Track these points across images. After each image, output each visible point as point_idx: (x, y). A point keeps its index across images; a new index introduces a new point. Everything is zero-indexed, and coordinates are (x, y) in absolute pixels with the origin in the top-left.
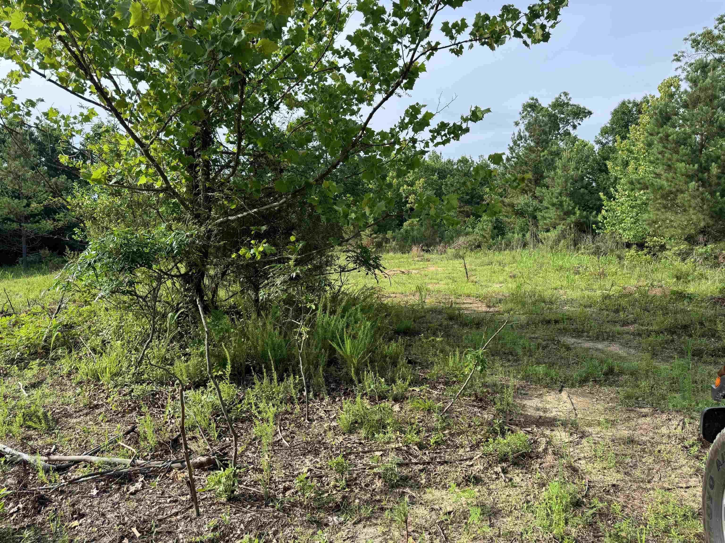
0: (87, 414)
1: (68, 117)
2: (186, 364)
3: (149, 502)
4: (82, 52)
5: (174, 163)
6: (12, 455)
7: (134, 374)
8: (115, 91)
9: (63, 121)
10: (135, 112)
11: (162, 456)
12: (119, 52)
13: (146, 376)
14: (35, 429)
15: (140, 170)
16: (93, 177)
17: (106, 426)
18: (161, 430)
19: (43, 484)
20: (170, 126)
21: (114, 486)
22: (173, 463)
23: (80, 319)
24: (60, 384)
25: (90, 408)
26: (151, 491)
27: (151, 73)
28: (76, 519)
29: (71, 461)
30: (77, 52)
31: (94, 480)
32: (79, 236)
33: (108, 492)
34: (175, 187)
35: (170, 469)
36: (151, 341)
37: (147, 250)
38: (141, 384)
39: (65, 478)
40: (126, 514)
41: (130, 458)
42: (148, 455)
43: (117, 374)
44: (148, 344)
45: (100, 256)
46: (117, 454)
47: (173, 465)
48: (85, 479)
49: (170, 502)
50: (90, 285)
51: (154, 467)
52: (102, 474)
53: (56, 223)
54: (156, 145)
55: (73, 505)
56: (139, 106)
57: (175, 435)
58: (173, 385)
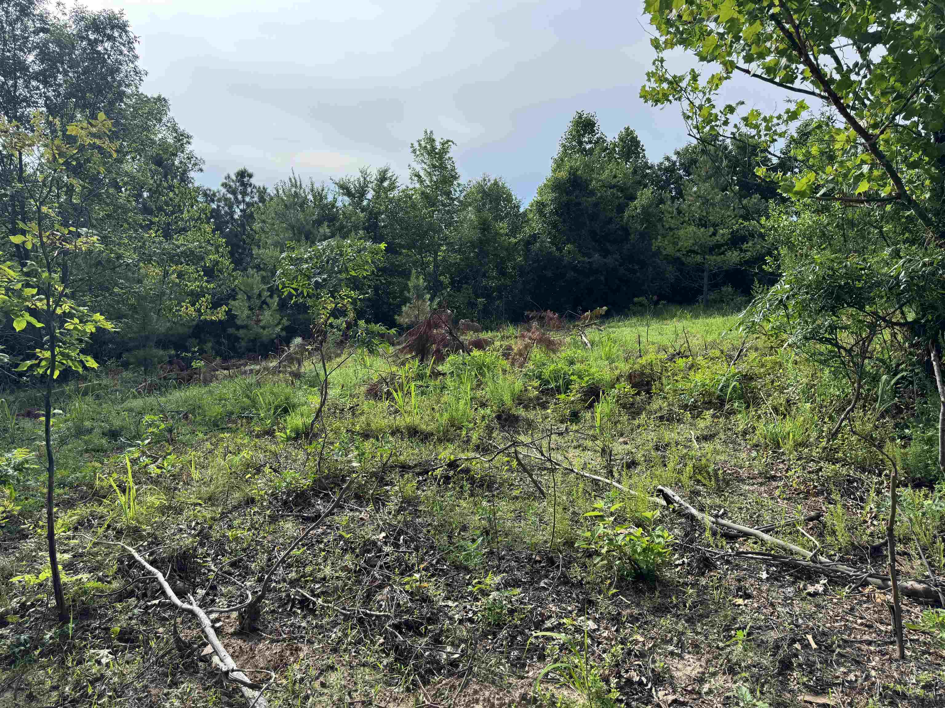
0: (761, 484)
1: (772, 117)
2: (902, 451)
3: (831, 613)
4: (797, 28)
5: (915, 157)
6: (681, 505)
7: (825, 448)
8: (835, 68)
9: (764, 124)
10: (861, 94)
11: (855, 563)
12: (847, 13)
13: (840, 455)
14: (704, 485)
15: (862, 173)
16: (796, 189)
17: (783, 504)
18: (857, 529)
19: (709, 546)
20: (916, 102)
21: (788, 578)
22: (871, 576)
23: (762, 370)
24: (734, 442)
25: (766, 478)
26: (835, 601)
27: (893, 29)
28: (741, 597)
29: (740, 531)
30: (792, 30)
31: (764, 561)
32: (771, 266)
33: (780, 581)
34: (913, 192)
35: (865, 584)
36: (852, 410)
37: (859, 285)
38: (833, 464)
39: (733, 549)
40: (800, 615)
41: (811, 551)
42: (835, 555)
43: (803, 444)
44: (848, 412)
45: (795, 290)
46: (794, 541)
47: (869, 579)
48: (754, 556)
49: (862, 624)
50: (779, 328)
51: (843, 573)
52: (775, 558)
53: (743, 255)
54: (890, 134)
55: (739, 581)
56: (868, 83)
57: (877, 542)
58: (880, 475)
